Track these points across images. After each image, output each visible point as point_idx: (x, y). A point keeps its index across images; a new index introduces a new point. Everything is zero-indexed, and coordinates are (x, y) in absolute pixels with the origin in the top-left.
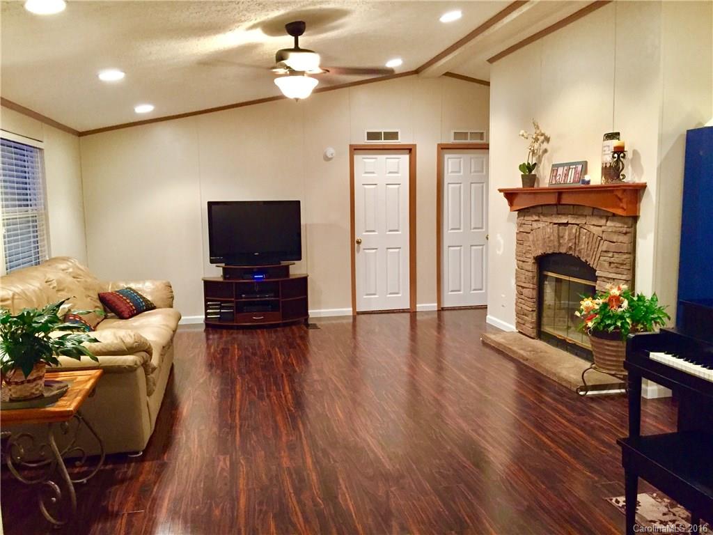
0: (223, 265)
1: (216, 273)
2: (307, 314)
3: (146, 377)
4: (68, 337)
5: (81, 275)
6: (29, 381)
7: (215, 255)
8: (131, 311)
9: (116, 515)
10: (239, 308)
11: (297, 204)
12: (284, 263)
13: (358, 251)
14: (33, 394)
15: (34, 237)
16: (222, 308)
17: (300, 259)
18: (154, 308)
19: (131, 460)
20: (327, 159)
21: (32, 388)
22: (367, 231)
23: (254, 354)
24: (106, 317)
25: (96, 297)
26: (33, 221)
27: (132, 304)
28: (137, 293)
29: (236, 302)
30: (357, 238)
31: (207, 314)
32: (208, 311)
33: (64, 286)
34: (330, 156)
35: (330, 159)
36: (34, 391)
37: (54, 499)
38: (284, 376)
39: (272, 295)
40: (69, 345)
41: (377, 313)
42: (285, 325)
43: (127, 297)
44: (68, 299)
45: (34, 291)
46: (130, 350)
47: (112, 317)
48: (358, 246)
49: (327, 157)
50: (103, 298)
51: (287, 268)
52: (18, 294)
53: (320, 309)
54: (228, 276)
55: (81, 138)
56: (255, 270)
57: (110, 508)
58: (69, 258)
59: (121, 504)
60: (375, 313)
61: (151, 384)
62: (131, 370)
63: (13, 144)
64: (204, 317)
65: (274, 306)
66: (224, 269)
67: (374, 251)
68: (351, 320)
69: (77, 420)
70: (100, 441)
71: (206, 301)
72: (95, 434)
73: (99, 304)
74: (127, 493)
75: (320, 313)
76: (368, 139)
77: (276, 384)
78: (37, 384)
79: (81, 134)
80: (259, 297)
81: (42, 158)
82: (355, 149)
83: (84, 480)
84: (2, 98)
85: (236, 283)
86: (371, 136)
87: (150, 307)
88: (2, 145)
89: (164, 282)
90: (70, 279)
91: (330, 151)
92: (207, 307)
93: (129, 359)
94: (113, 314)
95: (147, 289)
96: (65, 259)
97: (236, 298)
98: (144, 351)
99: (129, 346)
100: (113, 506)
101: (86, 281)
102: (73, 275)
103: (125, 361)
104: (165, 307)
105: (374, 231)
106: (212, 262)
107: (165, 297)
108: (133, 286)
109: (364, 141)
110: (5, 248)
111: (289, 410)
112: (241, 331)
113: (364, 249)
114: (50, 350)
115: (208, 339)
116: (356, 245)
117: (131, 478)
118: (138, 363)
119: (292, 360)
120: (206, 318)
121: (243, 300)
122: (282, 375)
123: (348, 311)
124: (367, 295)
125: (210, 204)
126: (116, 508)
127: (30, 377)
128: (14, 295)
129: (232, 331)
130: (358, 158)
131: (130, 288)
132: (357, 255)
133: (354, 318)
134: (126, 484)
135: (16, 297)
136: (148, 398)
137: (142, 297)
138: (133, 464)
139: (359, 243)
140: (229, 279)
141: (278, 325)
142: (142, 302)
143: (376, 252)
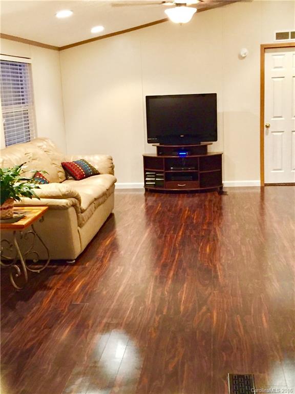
0: (158, 144)
1: (152, 150)
2: (221, 184)
3: (77, 215)
4: (24, 185)
5: (51, 150)
6: (4, 209)
7: (152, 137)
8: (82, 175)
9: (51, 289)
10: (168, 177)
11: (214, 96)
12: (203, 143)
13: (267, 134)
14: (7, 216)
15: (25, 124)
16: (156, 177)
17: (216, 140)
18: (99, 174)
19: (67, 264)
20: (242, 58)
21: (6, 213)
22: (275, 117)
23: (169, 211)
24: (67, 179)
25: (60, 165)
26: (24, 114)
27: (82, 170)
28: (87, 163)
29: (166, 173)
30: (266, 123)
31: (146, 181)
32: (147, 179)
33: (37, 156)
34: (244, 56)
35: (244, 57)
36: (7, 214)
37: (17, 275)
38: (183, 226)
39: (193, 168)
40: (24, 189)
41: (282, 185)
42: (202, 191)
43: (80, 166)
44: (25, 163)
45: (16, 159)
46: (65, 196)
47: (71, 179)
48: (267, 129)
49: (241, 56)
50: (64, 166)
51: (205, 147)
52: (6, 161)
53: (234, 180)
54: (160, 153)
55: (61, 51)
56: (183, 148)
57: (48, 285)
58: (46, 139)
59: (55, 284)
60: (280, 185)
61: (81, 219)
62: (64, 208)
63: (9, 63)
64: (143, 183)
65: (194, 176)
66: (158, 147)
67: (281, 134)
68: (259, 191)
69: (33, 235)
70: (47, 249)
71: (145, 171)
72: (44, 245)
73: (62, 169)
74: (59, 280)
75: (233, 183)
76: (277, 39)
77: (175, 229)
78: (9, 211)
79: (60, 49)
80: (184, 170)
81: (30, 70)
82: (265, 48)
83: (39, 271)
84: (1, 34)
85: (165, 158)
86: (280, 36)
87: (96, 173)
88: (1, 63)
89: (108, 156)
90: (42, 152)
91: (244, 51)
92: (146, 176)
93: (63, 202)
94: (71, 177)
95: (96, 161)
96: (43, 140)
97: (165, 170)
98: (75, 198)
99: (63, 193)
100: (50, 284)
101: (54, 154)
102: (45, 150)
103: (61, 203)
104: (106, 173)
105: (281, 117)
106: (149, 142)
107: (106, 166)
108: (86, 158)
109: (274, 41)
110: (5, 132)
111: (175, 245)
112: (169, 195)
113: (272, 132)
114: (13, 191)
115: (146, 200)
116: (265, 128)
117: (65, 273)
118: (69, 204)
119: (194, 216)
120: (145, 185)
121: (172, 171)
122: (182, 224)
123: (257, 183)
124: (274, 170)
125: (148, 98)
126: (51, 285)
127: (4, 206)
128: (3, 161)
129: (161, 194)
130: (268, 55)
131: (83, 160)
132: (266, 138)
133: (262, 189)
134: (60, 275)
135: (5, 162)
136: (79, 228)
137: (90, 166)
138: (67, 266)
139: (267, 127)
140: (161, 155)
141: (196, 192)
142: (89, 170)
143: (282, 135)
